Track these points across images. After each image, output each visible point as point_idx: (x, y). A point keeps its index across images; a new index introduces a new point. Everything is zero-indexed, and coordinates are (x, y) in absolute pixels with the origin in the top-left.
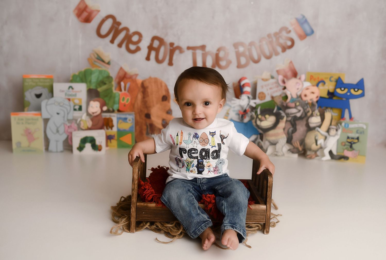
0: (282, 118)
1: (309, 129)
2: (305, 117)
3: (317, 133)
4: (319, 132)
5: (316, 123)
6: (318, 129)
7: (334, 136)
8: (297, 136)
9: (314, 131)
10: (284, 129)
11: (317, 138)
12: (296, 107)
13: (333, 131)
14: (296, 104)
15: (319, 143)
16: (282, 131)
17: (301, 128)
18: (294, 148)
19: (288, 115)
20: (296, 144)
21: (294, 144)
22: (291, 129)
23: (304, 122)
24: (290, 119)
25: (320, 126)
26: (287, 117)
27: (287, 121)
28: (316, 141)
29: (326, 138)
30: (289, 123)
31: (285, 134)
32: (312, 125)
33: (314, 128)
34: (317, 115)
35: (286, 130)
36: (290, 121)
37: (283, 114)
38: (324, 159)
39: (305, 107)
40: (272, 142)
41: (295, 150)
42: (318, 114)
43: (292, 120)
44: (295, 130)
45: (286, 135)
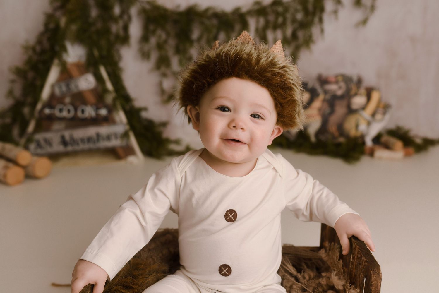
1: (351, 111)
2: (348, 96)
3: (359, 117)
4: (362, 115)
5: (359, 104)
6: (361, 111)
8: (334, 119)
9: (356, 114)
10: (320, 110)
11: (358, 123)
12: (337, 82)
13: (380, 115)
14: (337, 78)
15: (360, 128)
17: (340, 110)
19: (326, 92)
23: (344, 103)
24: (328, 97)
25: (364, 108)
26: (325, 94)
27: (323, 100)
28: (357, 126)
30: (326, 103)
31: (320, 115)
32: (354, 107)
33: (356, 111)
34: (362, 94)
35: (322, 111)
36: (328, 101)
37: (320, 90)
42: (364, 93)
43: (330, 100)
44: (332, 112)
45: (321, 117)
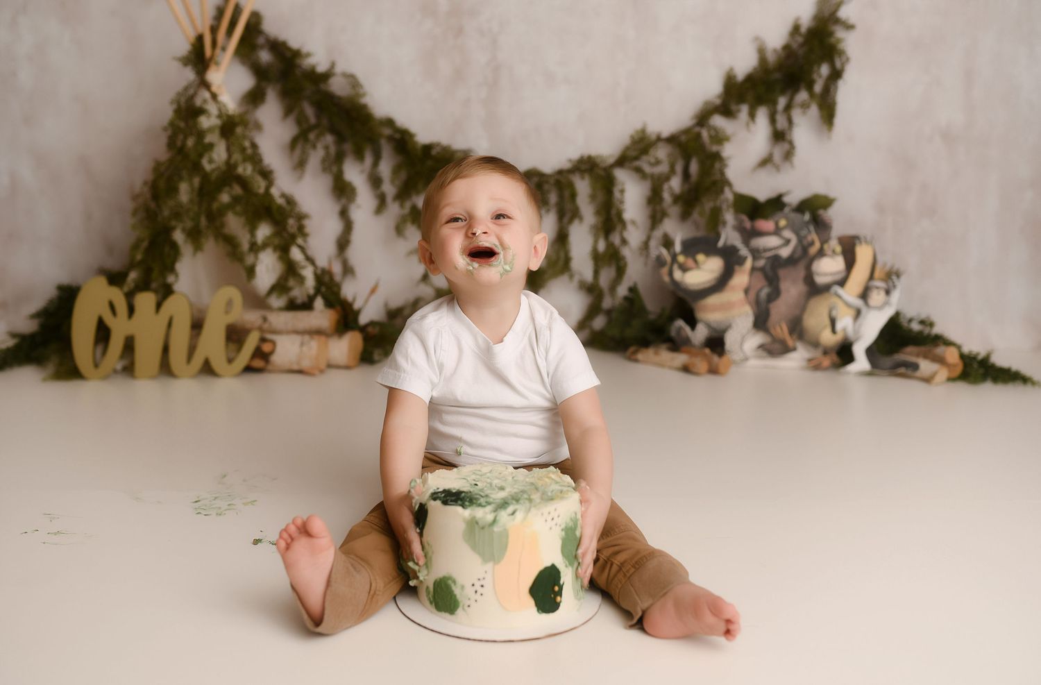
0: (741, 261)
1: (815, 290)
2: (804, 258)
3: (835, 300)
4: (839, 297)
5: (831, 274)
6: (837, 289)
7: (880, 308)
8: (780, 310)
9: (826, 295)
11: (834, 313)
12: (777, 232)
13: (879, 294)
14: (777, 224)
15: (839, 326)
16: (741, 295)
17: (792, 289)
18: (775, 340)
19: (756, 253)
20: (778, 330)
21: (772, 331)
22: (765, 291)
23: (800, 272)
24: (761, 263)
26: (755, 258)
27: (753, 269)
29: (858, 313)
30: (759, 275)
31: (750, 303)
32: (820, 280)
33: (826, 288)
34: (834, 252)
35: (752, 294)
36: (762, 269)
37: (744, 251)
38: (852, 368)
39: (804, 233)
40: (714, 325)
41: (777, 346)
42: (839, 249)
43: (768, 269)
44: (775, 294)
45: (752, 307)
